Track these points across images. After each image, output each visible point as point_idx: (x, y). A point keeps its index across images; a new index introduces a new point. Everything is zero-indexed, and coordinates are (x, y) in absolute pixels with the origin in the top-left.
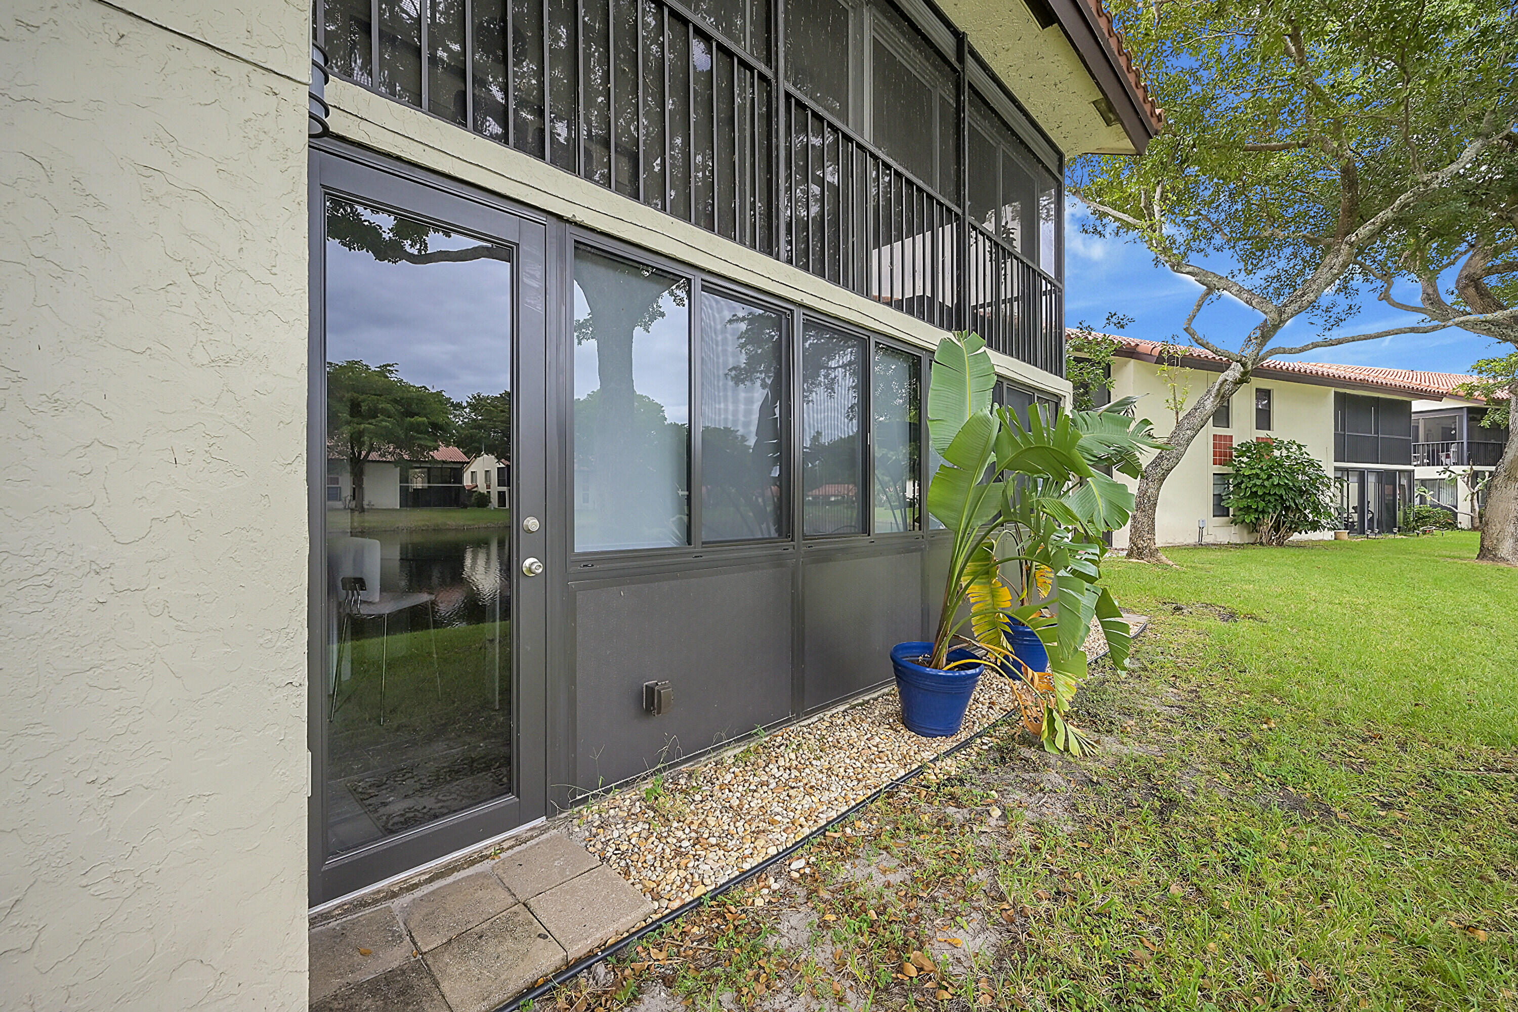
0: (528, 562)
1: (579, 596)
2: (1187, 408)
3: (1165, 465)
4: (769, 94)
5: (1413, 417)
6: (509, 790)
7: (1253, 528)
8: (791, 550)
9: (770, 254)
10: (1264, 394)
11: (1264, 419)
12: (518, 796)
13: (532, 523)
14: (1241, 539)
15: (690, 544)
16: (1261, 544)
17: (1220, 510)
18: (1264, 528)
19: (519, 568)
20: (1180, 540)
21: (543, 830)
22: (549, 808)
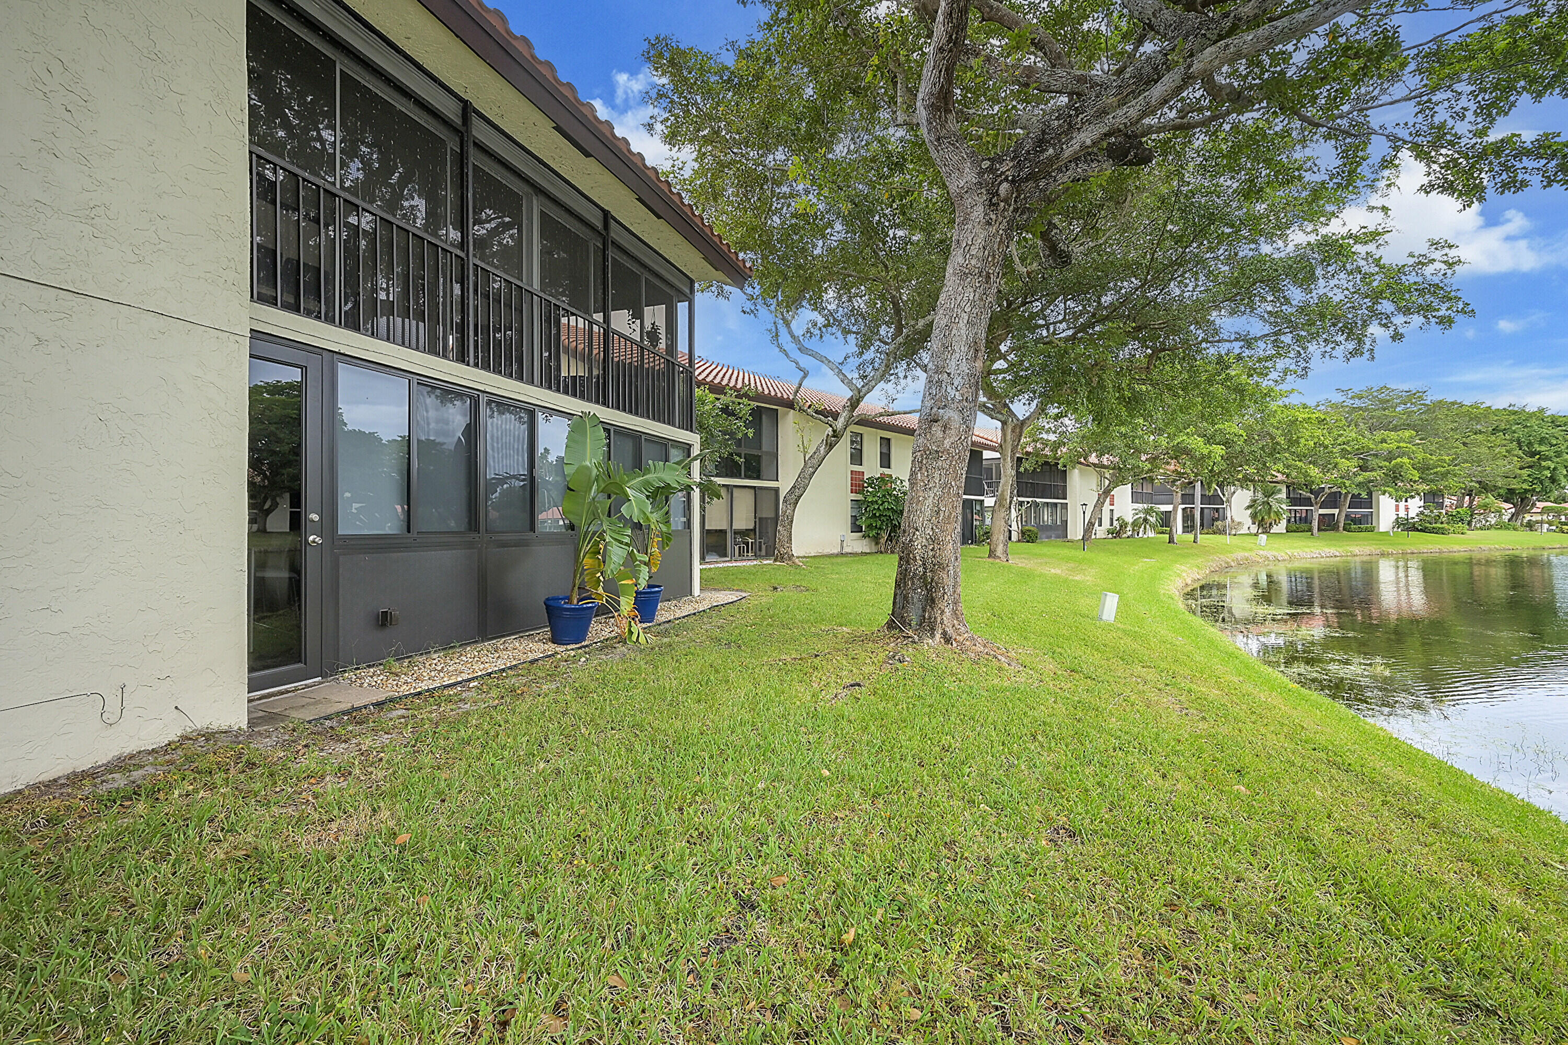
0: (311, 538)
1: (341, 558)
2: (811, 452)
3: (797, 492)
4: (463, 266)
5: (984, 462)
6: (300, 661)
7: (876, 539)
8: (477, 539)
9: (463, 361)
10: (886, 442)
11: (886, 461)
12: (305, 664)
13: (315, 517)
14: (870, 548)
15: (409, 532)
16: (881, 552)
17: (856, 528)
18: (883, 541)
19: (306, 540)
20: (828, 551)
21: (320, 683)
22: (324, 673)
